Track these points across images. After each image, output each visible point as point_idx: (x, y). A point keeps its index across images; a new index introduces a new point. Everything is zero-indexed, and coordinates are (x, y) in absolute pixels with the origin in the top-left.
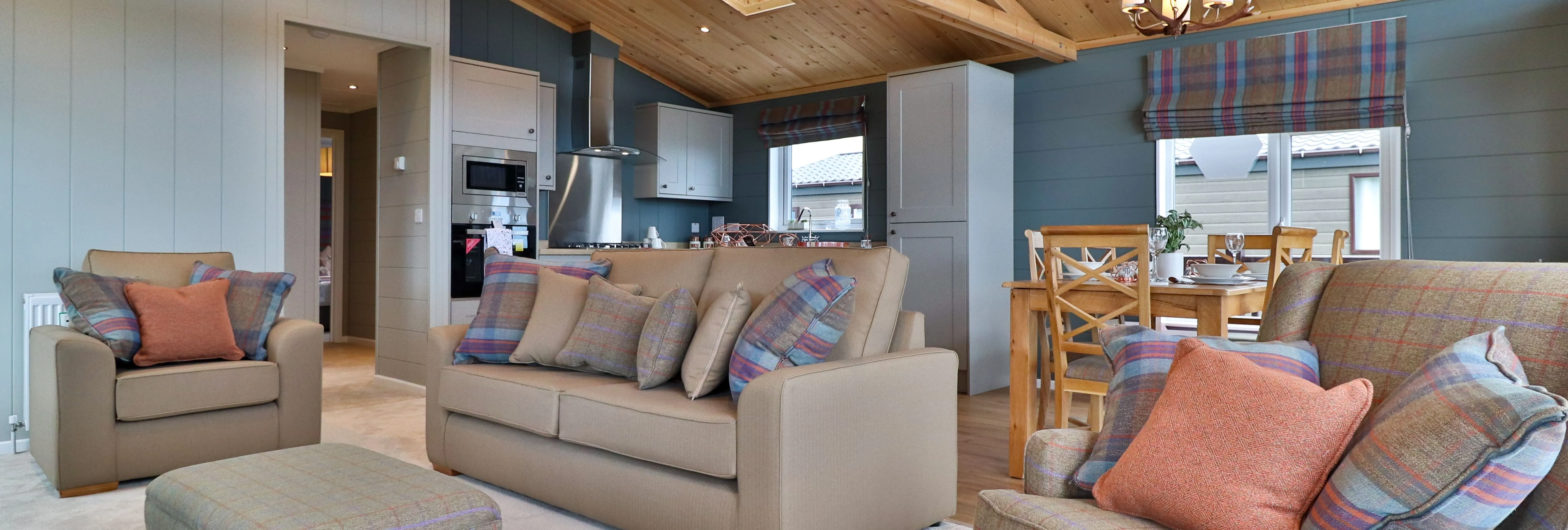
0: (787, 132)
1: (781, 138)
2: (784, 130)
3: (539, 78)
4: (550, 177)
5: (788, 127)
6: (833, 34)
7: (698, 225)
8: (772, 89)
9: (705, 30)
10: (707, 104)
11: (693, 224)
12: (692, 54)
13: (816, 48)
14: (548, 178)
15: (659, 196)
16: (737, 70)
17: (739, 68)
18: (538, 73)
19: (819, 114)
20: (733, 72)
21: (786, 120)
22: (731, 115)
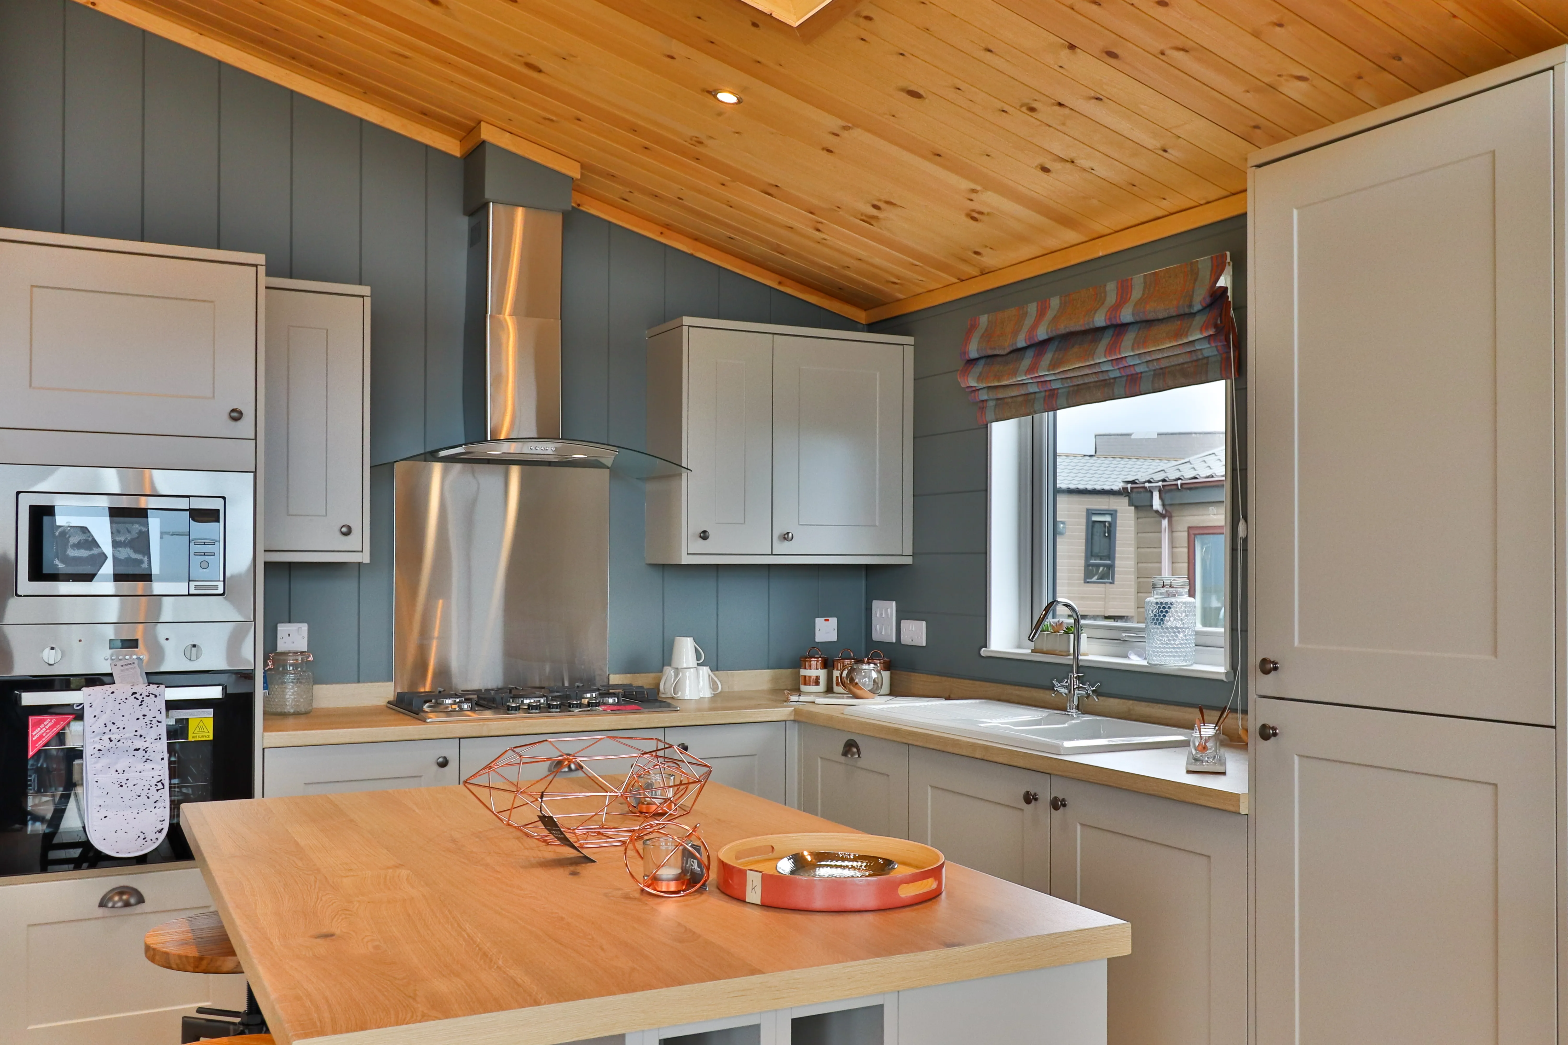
0: (1022, 378)
1: (1014, 392)
2: (1014, 373)
3: (262, 270)
4: (349, 528)
5: (1026, 362)
6: (1072, 47)
7: (834, 621)
8: (989, 260)
9: (727, 97)
10: (861, 316)
11: (819, 622)
12: (751, 182)
13: (1046, 112)
14: (347, 532)
15: (686, 560)
16: (874, 212)
17: (875, 207)
18: (260, 259)
19: (1100, 320)
20: (869, 220)
21: (1021, 344)
22: (910, 340)
